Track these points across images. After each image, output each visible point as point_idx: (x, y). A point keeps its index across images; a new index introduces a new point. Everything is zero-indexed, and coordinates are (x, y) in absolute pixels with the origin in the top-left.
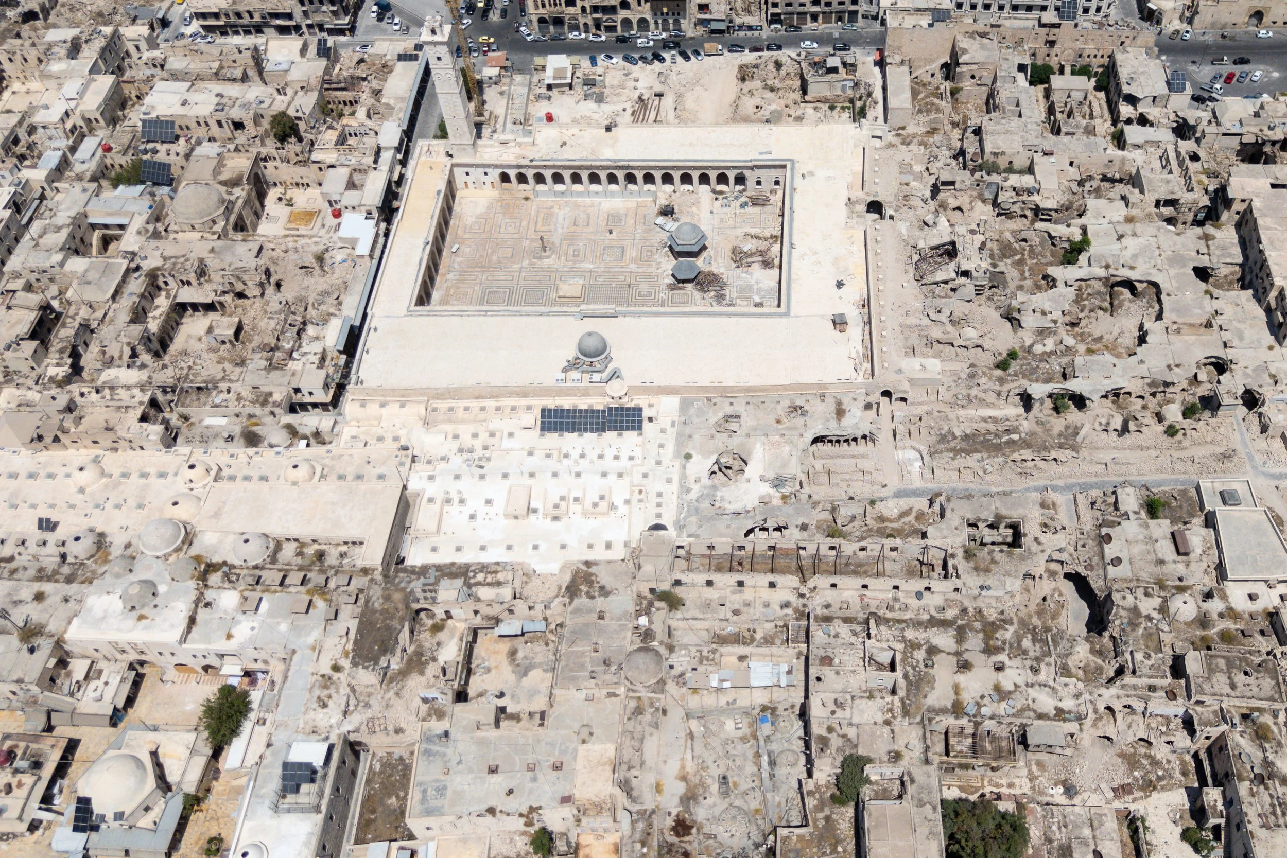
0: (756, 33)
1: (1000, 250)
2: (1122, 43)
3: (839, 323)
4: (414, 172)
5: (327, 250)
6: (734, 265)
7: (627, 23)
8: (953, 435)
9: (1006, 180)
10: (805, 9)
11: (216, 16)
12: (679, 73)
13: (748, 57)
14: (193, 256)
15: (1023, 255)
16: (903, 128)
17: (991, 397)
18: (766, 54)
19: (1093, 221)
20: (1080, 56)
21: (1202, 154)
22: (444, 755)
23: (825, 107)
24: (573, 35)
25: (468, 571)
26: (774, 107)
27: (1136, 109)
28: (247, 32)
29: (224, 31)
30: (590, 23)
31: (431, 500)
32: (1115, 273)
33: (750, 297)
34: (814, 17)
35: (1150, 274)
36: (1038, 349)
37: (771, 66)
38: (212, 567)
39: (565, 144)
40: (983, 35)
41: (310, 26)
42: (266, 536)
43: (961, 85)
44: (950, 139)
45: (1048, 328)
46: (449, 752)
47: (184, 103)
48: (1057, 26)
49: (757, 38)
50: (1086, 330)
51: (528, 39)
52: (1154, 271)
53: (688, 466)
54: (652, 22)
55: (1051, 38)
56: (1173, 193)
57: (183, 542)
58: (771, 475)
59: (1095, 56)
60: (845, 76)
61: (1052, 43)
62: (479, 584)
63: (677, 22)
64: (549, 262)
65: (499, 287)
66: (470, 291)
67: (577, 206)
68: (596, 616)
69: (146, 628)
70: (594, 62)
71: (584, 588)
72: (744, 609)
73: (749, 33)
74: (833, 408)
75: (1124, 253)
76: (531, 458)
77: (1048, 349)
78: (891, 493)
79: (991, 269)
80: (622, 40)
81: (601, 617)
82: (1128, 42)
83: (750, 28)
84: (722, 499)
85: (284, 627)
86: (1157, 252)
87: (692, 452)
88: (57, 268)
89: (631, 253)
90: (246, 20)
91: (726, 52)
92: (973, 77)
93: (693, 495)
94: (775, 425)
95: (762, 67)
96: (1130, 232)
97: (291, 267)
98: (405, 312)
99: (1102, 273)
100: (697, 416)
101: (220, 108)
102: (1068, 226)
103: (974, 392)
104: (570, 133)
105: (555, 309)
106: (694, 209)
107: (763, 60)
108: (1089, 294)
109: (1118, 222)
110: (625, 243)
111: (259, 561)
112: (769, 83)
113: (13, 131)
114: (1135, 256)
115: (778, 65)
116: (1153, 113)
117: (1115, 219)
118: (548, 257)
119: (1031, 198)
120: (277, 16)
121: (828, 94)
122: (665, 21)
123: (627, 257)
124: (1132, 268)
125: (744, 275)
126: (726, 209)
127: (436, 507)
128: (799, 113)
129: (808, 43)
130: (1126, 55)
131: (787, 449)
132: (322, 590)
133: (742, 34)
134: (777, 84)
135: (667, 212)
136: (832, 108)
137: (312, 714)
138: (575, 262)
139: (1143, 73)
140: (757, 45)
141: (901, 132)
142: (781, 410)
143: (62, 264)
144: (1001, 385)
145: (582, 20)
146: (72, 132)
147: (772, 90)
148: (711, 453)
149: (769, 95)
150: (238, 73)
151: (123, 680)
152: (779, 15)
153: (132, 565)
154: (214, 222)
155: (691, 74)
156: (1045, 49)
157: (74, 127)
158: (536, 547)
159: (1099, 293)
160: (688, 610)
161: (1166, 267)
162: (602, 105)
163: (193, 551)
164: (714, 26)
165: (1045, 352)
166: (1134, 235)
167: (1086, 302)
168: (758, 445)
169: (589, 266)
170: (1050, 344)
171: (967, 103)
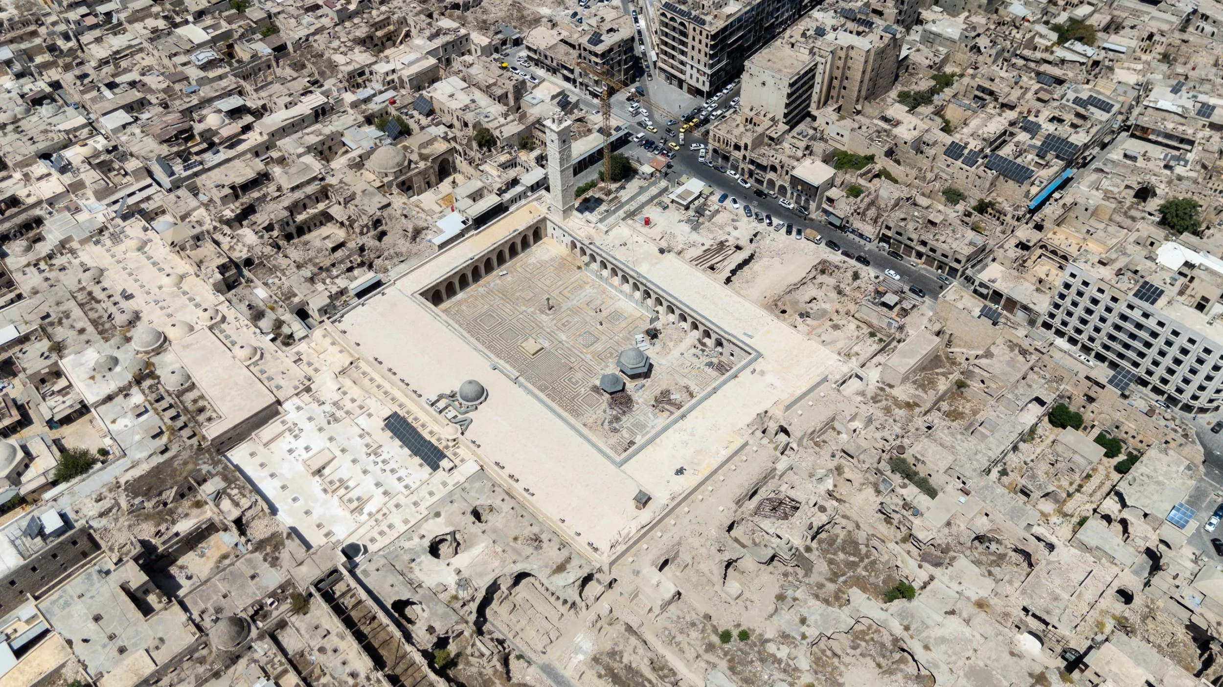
0: (862, 242)
1: (844, 541)
2: (1167, 442)
3: (643, 500)
4: (518, 209)
5: (427, 228)
6: (653, 403)
7: (771, 183)
8: (621, 657)
9: (904, 486)
10: (912, 244)
11: (535, 51)
12: (773, 240)
13: (836, 257)
14: (352, 189)
15: (862, 560)
16: (891, 386)
17: (690, 654)
18: (853, 262)
19: (945, 579)
20: (1117, 427)
21: (1138, 601)
22: (92, 585)
23: (866, 330)
24: (730, 173)
25: (234, 482)
26: (827, 306)
27: (1120, 511)
28: (548, 70)
29: (537, 63)
30: (746, 170)
31: (283, 422)
32: (907, 640)
33: (635, 434)
34: (919, 255)
35: (937, 666)
36: (771, 648)
37: (849, 274)
38: (152, 375)
39: (625, 244)
40: (1024, 352)
41: (581, 84)
42: (189, 377)
43: (969, 382)
44: (911, 421)
45: (794, 638)
46: (97, 585)
47: (451, 96)
48: (1103, 387)
49: (860, 246)
50: (842, 668)
51: (701, 159)
52: (944, 668)
53: (431, 521)
54: (789, 192)
55: (1093, 395)
56: (1048, 613)
57: (153, 350)
58: (465, 574)
59: (1134, 437)
60: (894, 316)
61: (1091, 399)
62: (229, 496)
63: (807, 201)
64: (545, 319)
65: (498, 315)
66: (480, 306)
67: (604, 292)
68: (252, 572)
69: (88, 385)
70: (723, 198)
71: (268, 549)
72: (330, 653)
73: (857, 239)
74: (560, 560)
75: (937, 628)
76: (358, 439)
77: (779, 655)
78: (540, 662)
79: (802, 549)
80: (759, 193)
81: (253, 577)
82: (1173, 444)
83: (861, 236)
84: (420, 564)
85: (137, 438)
86: (970, 653)
87: (443, 514)
88: (295, 157)
89: (599, 347)
90: (548, 62)
91: (823, 245)
92: (983, 382)
93: (407, 545)
94: (511, 539)
95: (842, 270)
96: (965, 615)
97: (398, 226)
98: (409, 293)
99: (898, 630)
100: (477, 492)
101: (465, 108)
102: (920, 567)
103: (680, 638)
104: (635, 238)
105: (486, 351)
106: (671, 344)
107: (845, 266)
108: (872, 639)
109: (968, 598)
110: (604, 338)
111: (171, 389)
112: (842, 286)
113: (363, 67)
114: (943, 640)
115: (856, 276)
116: (1137, 526)
117: (967, 593)
118: (547, 315)
119: (912, 518)
120: (566, 68)
121: (875, 322)
122: (799, 196)
123: (592, 348)
124: (927, 648)
125: (650, 415)
126: (695, 359)
127: (282, 428)
128: (841, 323)
129: (892, 272)
130: (1163, 456)
131: (496, 563)
132: (173, 431)
133: (851, 236)
134: (848, 290)
135: (653, 334)
136: (872, 335)
137: (87, 501)
138: (559, 329)
139: (1159, 483)
140: (851, 251)
141: (887, 388)
142: (528, 531)
143: (299, 156)
144: (706, 651)
145: (741, 165)
146: (389, 83)
147: (840, 292)
148: (452, 524)
149: (834, 295)
150: (499, 92)
151: (71, 406)
152: (890, 238)
153: (122, 345)
154: (386, 175)
155: (781, 246)
156: (1082, 400)
157: (393, 81)
158: (295, 500)
159: (883, 645)
160: (302, 621)
161: (961, 674)
162: (694, 233)
163: (153, 360)
164: (832, 219)
165: (774, 656)
166: (967, 621)
167: (863, 644)
168: (483, 545)
169: (563, 337)
170: (783, 653)
171: (968, 401)
